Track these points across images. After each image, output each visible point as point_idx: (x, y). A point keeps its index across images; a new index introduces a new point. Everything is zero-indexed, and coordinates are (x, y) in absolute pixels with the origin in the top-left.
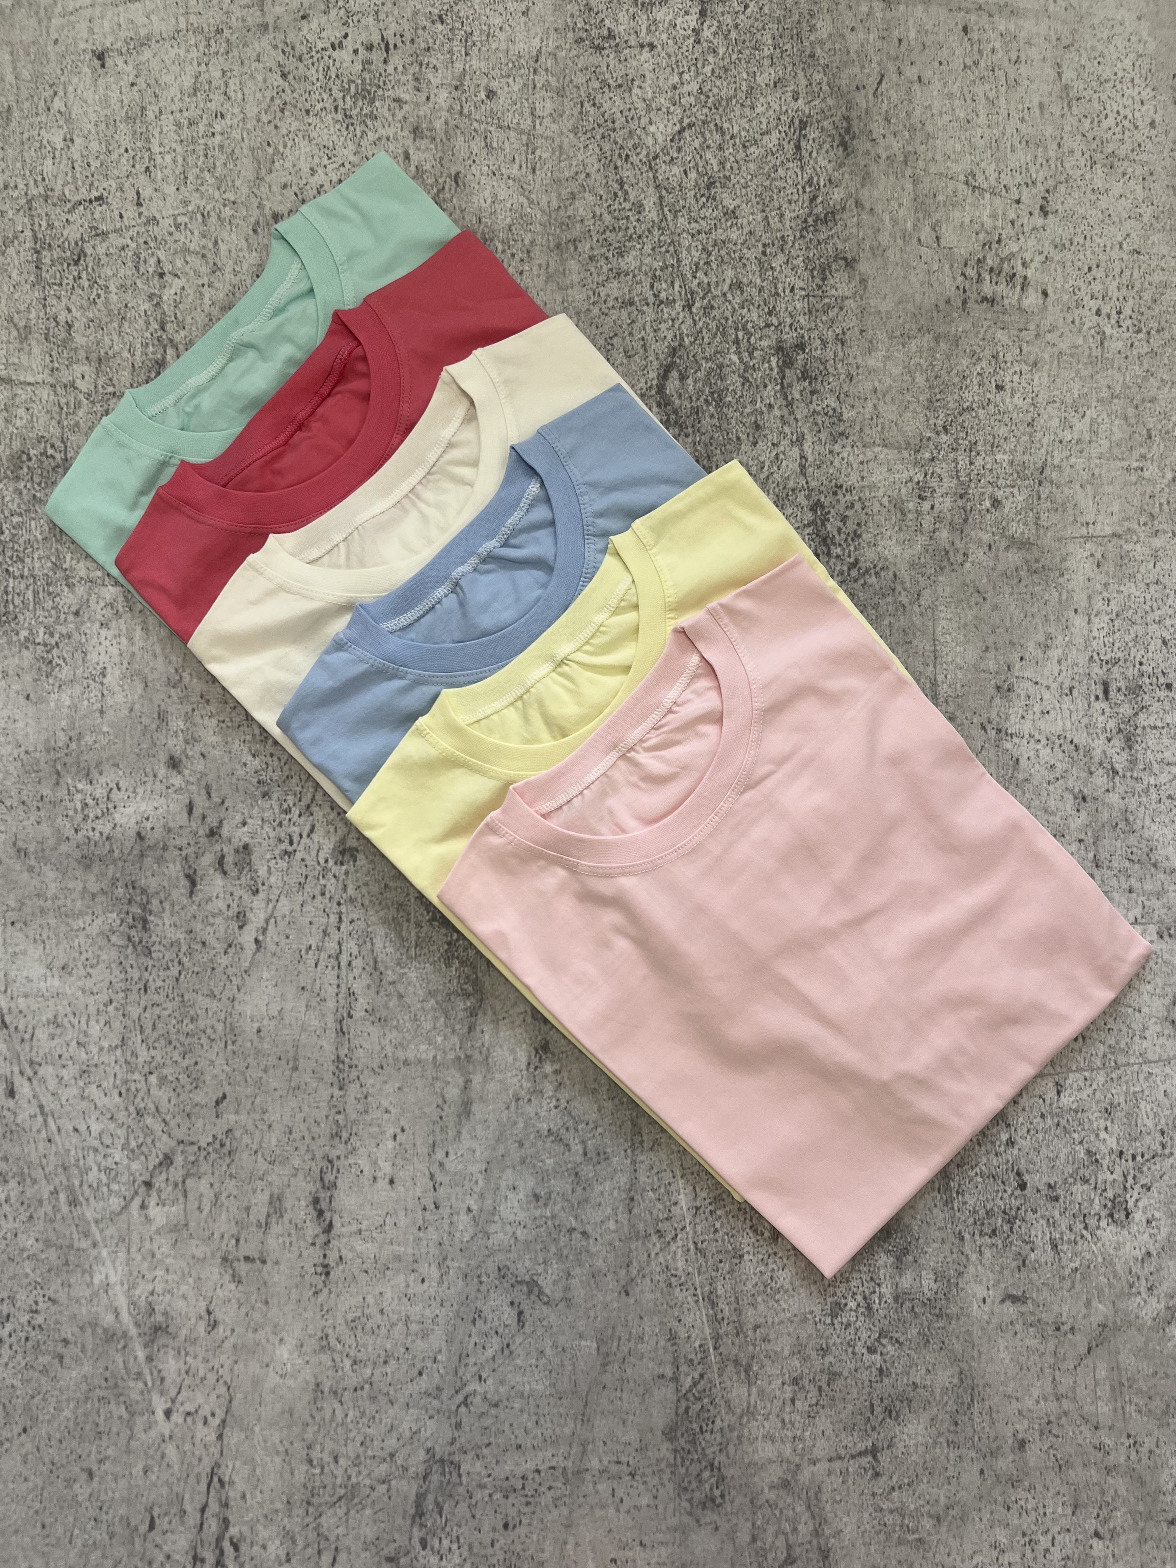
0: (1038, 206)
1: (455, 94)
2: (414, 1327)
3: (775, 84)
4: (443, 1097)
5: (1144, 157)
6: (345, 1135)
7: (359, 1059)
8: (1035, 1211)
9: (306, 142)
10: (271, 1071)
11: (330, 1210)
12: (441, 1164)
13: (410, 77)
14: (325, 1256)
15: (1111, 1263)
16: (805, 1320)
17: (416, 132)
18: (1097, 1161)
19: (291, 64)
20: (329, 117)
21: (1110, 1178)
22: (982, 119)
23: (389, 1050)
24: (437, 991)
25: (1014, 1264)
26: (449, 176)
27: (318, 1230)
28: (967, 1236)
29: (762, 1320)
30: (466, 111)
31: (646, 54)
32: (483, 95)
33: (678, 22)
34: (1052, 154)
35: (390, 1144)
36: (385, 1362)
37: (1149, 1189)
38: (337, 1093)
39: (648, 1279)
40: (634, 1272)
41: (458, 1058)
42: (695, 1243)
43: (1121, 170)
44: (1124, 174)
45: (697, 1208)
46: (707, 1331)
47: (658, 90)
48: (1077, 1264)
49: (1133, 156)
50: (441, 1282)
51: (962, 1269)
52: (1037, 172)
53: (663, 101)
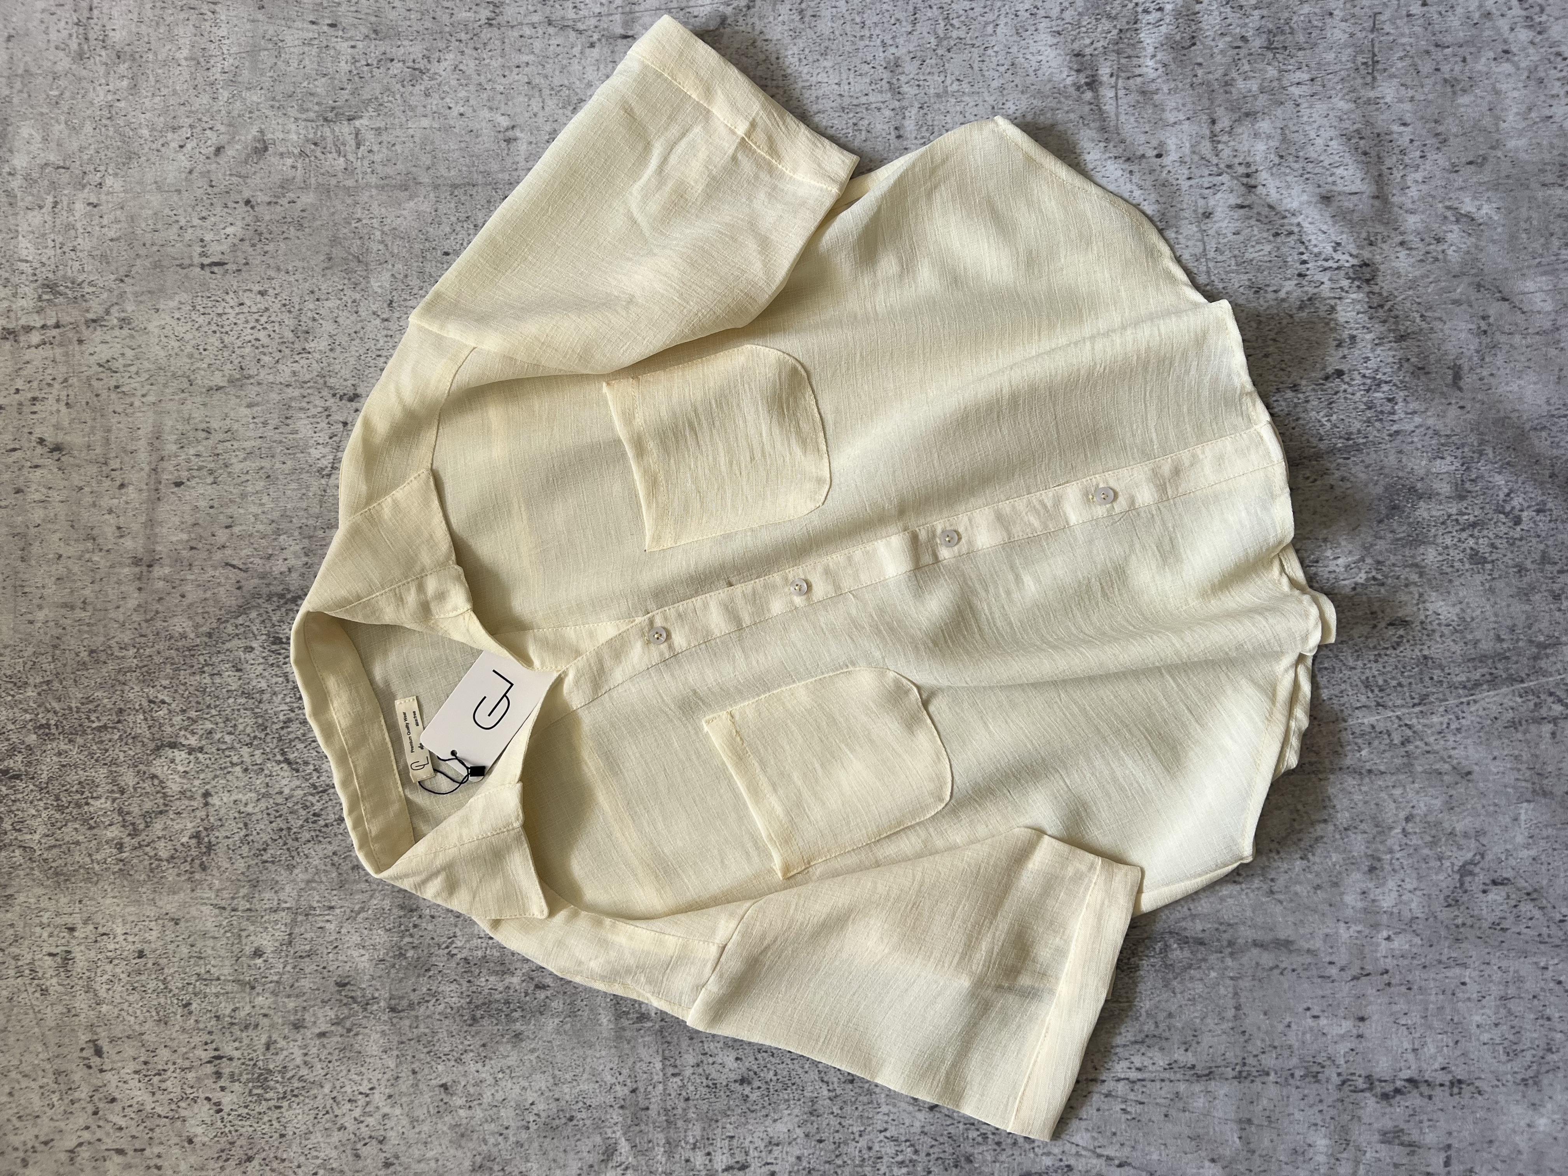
0: (349, 404)
1: (259, 989)
2: (1512, 991)
3: (240, 670)
4: (1271, 969)
5: (296, 300)
6: (1316, 1068)
7: (1236, 1056)
8: (1367, 359)
9: (312, 1137)
10: (1252, 1146)
11: (1393, 1081)
12: (1342, 969)
13: (244, 1034)
14: (1442, 1085)
15: (1414, 280)
16: (1491, 590)
17: (297, 1026)
18: (1310, 299)
19: (238, 1153)
20: (286, 1114)
21: (1328, 284)
22: (266, 463)
23: (1226, 1026)
24: (1164, 979)
25: (1423, 378)
26: (339, 992)
27: (1415, 1093)
28: (1395, 428)
29: (1492, 633)
30: (276, 978)
31: (215, 800)
32: (259, 961)
33: (181, 769)
34: (297, 393)
35: (1323, 1021)
36: (1549, 1019)
37: (1338, 244)
38: (1272, 1077)
39: (1452, 752)
40: (1447, 766)
41: (1232, 954)
42: (1414, 705)
43: (310, 323)
44: (314, 320)
45: (1378, 704)
46: (1504, 690)
47: (249, 787)
48: (1417, 315)
49: (295, 311)
50: (1464, 965)
51: (1430, 432)
52: (316, 406)
53: (258, 782)
